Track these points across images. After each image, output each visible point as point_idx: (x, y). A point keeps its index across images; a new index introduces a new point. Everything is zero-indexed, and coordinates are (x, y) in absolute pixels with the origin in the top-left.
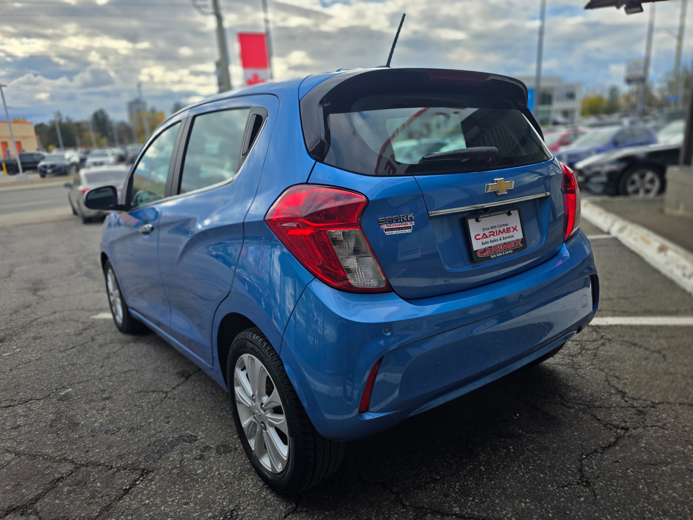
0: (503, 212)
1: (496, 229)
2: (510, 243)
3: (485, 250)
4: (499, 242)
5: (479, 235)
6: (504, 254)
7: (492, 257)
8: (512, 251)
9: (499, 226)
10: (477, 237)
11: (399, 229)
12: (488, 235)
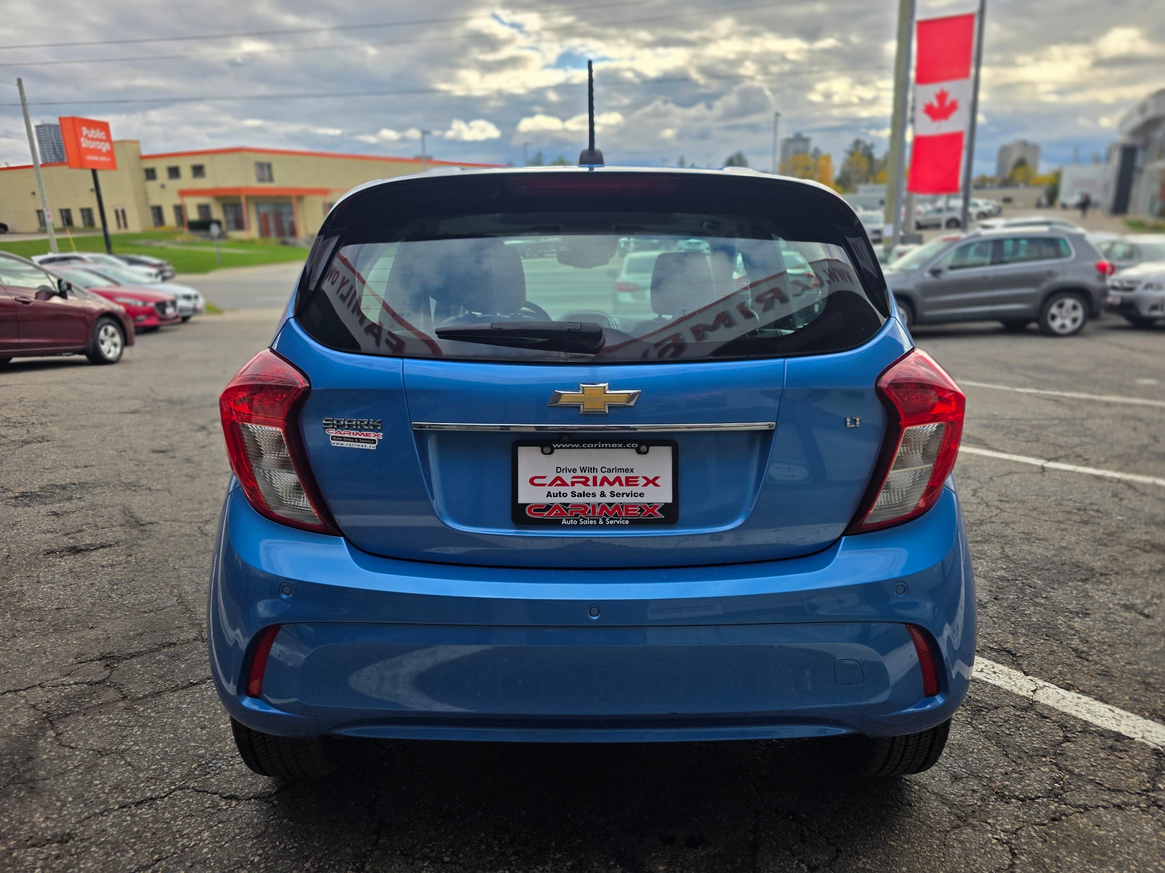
0: (620, 445)
1: (595, 474)
2: (627, 506)
3: (548, 507)
4: (598, 499)
5: (544, 477)
6: (601, 522)
7: (564, 522)
8: (627, 522)
9: (604, 470)
10: (536, 481)
11: (354, 440)
12: (568, 481)
